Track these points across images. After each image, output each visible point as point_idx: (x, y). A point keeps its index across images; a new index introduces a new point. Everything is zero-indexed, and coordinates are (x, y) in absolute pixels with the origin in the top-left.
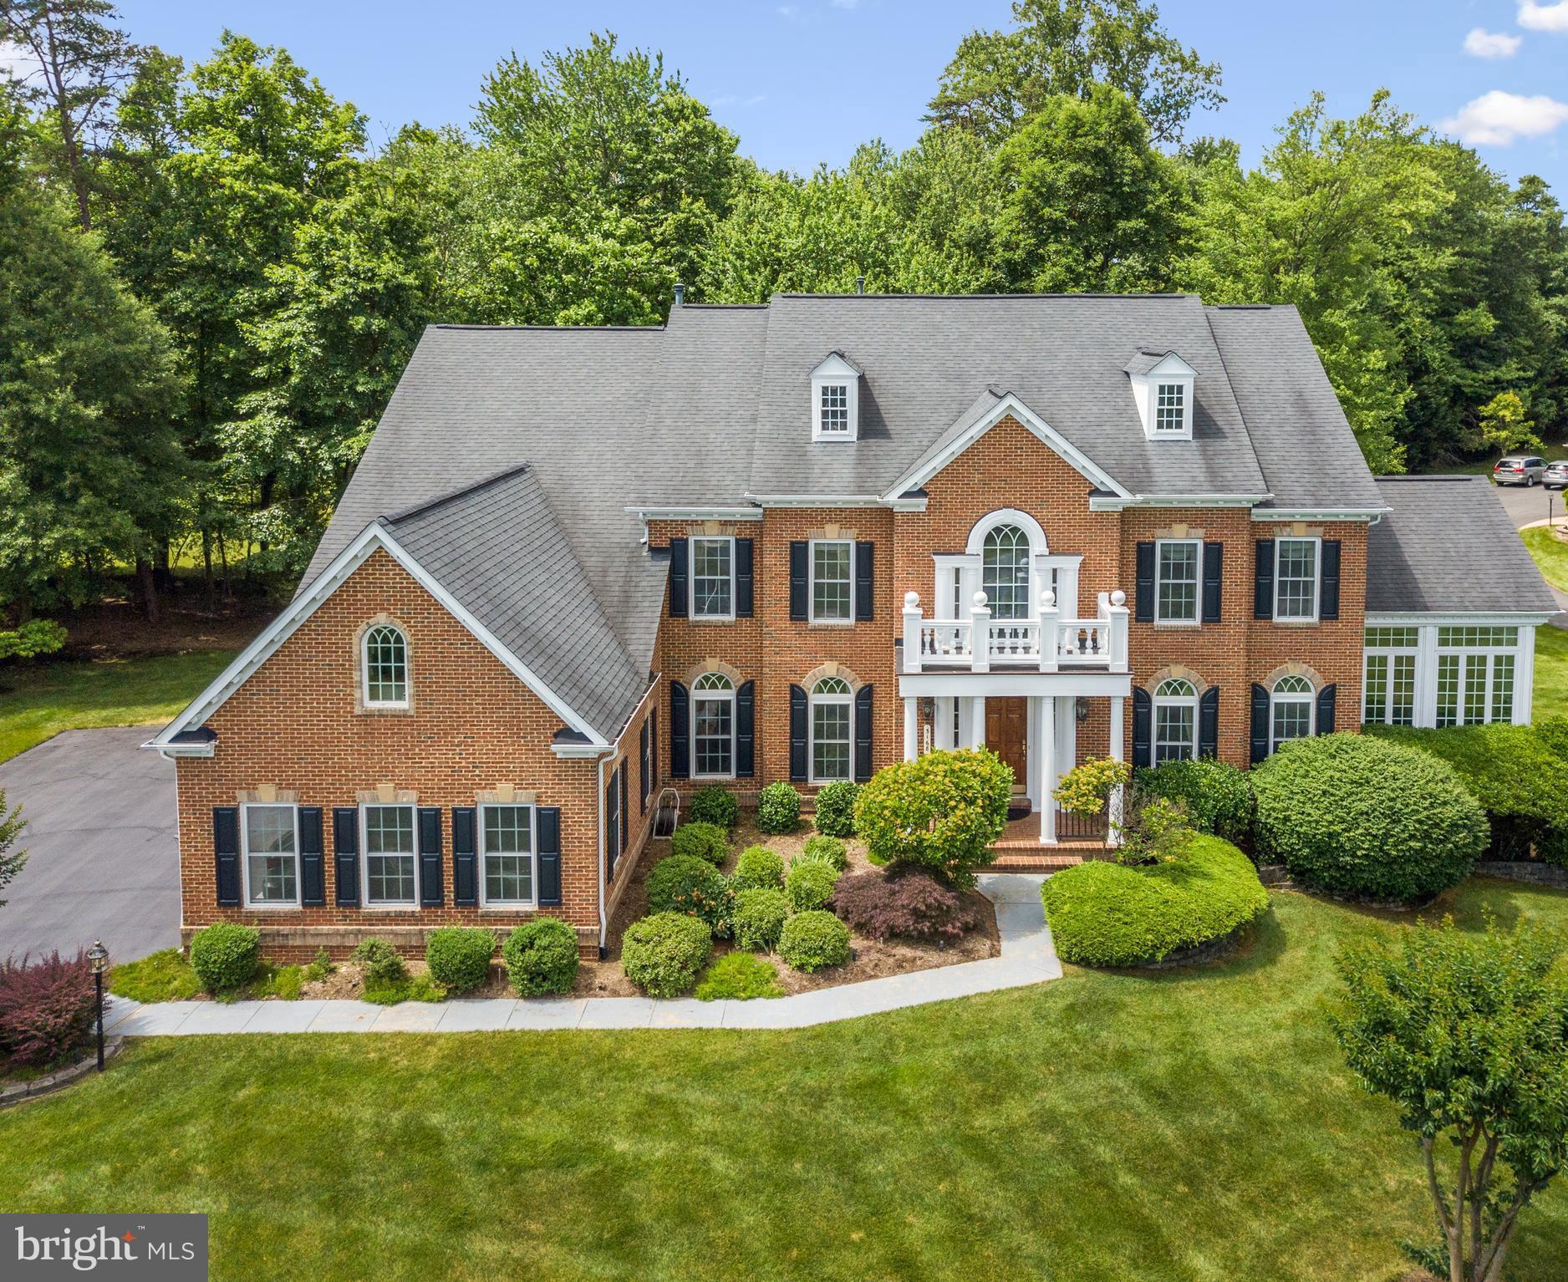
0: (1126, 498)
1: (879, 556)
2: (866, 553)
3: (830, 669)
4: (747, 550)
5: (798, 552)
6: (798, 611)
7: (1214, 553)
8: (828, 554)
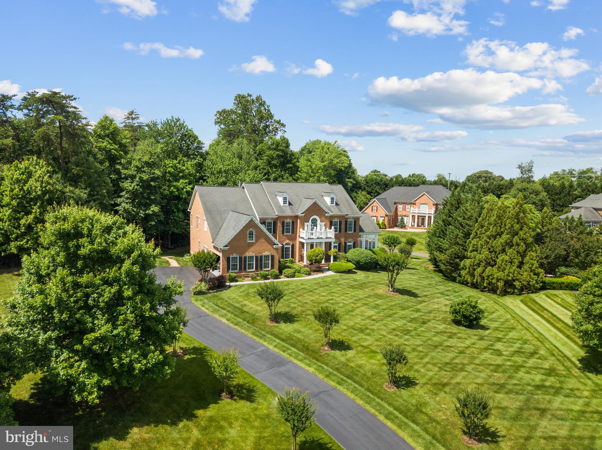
0: (331, 214)
1: (295, 223)
2: (293, 223)
3: (287, 241)
4: (275, 223)
5: (283, 223)
6: (283, 233)
7: (340, 222)
8: (287, 223)
